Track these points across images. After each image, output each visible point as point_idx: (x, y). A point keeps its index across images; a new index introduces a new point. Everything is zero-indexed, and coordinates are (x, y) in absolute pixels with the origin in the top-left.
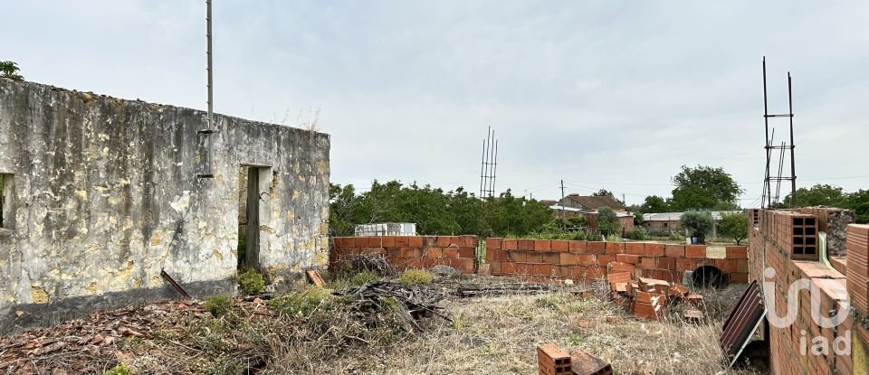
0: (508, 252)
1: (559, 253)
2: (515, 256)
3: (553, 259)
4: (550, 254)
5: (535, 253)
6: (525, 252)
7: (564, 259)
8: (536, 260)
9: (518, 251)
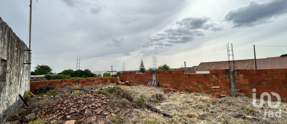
0: (84, 81)
1: (95, 81)
2: (86, 82)
3: (94, 82)
4: (93, 81)
5: (90, 81)
6: (88, 81)
7: (96, 81)
8: (90, 82)
9: (87, 81)
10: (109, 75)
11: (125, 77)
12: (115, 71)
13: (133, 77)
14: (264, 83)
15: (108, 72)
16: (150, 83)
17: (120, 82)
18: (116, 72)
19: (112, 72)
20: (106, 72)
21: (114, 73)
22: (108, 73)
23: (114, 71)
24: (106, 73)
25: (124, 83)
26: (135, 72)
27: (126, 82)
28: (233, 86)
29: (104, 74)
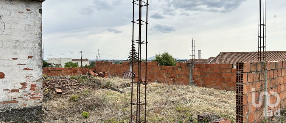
1: (62, 70)
2: (51, 72)
3: (60, 72)
4: (60, 71)
5: (56, 71)
6: (54, 70)
8: (56, 72)
9: (52, 70)
10: (76, 65)
11: (100, 68)
12: (87, 60)
13: (109, 68)
14: (208, 75)
15: (73, 60)
16: (126, 75)
17: (92, 73)
18: (88, 62)
19: (81, 60)
20: (70, 61)
21: (84, 64)
22: (74, 62)
23: (84, 60)
24: (71, 63)
25: (97, 74)
26: (112, 62)
27: (100, 73)
28: (191, 78)
29: (67, 63)
